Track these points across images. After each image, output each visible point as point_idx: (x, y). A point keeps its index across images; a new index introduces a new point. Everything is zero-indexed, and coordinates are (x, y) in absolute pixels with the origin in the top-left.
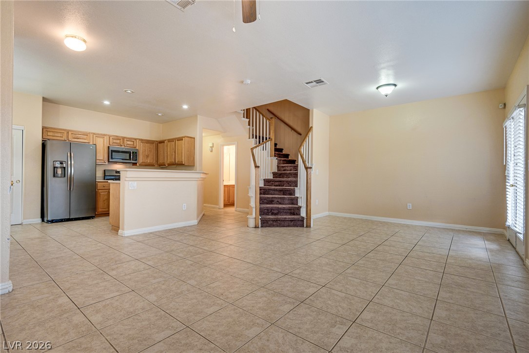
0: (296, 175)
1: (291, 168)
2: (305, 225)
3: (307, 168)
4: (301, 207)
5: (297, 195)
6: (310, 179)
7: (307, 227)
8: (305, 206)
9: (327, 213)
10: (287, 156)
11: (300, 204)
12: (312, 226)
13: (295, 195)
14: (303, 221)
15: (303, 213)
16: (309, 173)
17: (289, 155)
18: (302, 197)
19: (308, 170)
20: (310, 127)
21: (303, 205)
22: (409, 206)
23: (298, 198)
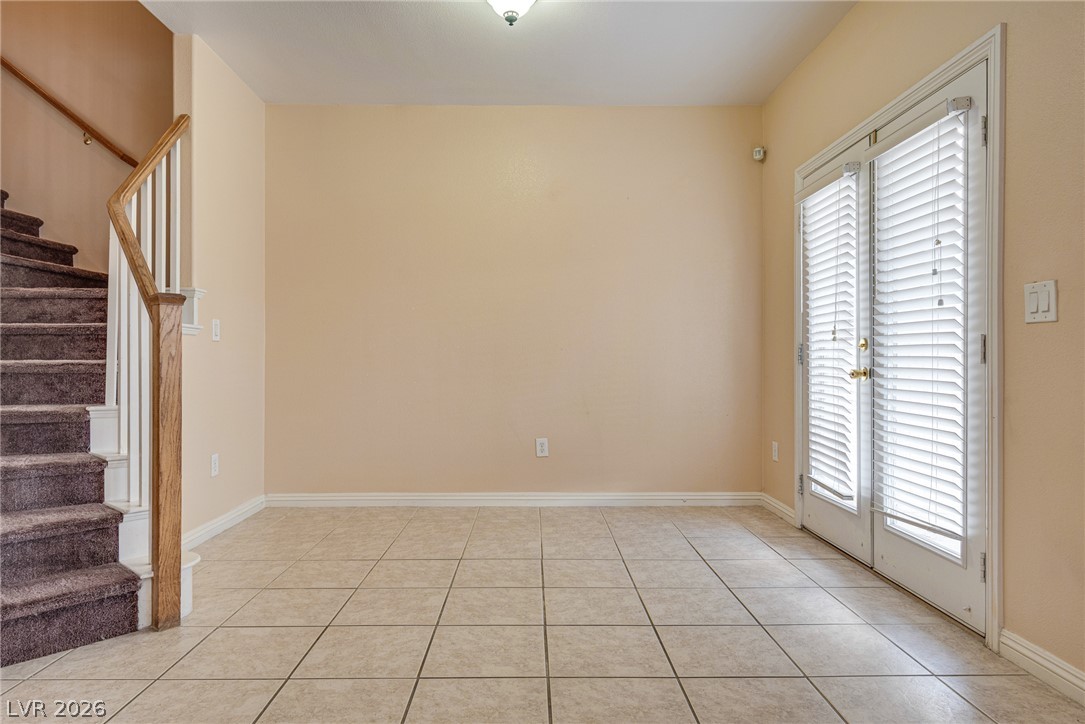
0: (97, 342)
1: (74, 305)
2: (144, 618)
3: (152, 301)
4: (119, 516)
5: (101, 444)
6: (177, 358)
7: (155, 625)
8: (147, 505)
9: (257, 502)
10: (65, 253)
11: (114, 496)
12: (186, 608)
13: (86, 448)
14: (132, 597)
15: (134, 550)
16: (165, 327)
17: (74, 251)
18: (128, 459)
19: (164, 309)
20: (177, 113)
21: (135, 498)
22: (542, 445)
23: (102, 463)
